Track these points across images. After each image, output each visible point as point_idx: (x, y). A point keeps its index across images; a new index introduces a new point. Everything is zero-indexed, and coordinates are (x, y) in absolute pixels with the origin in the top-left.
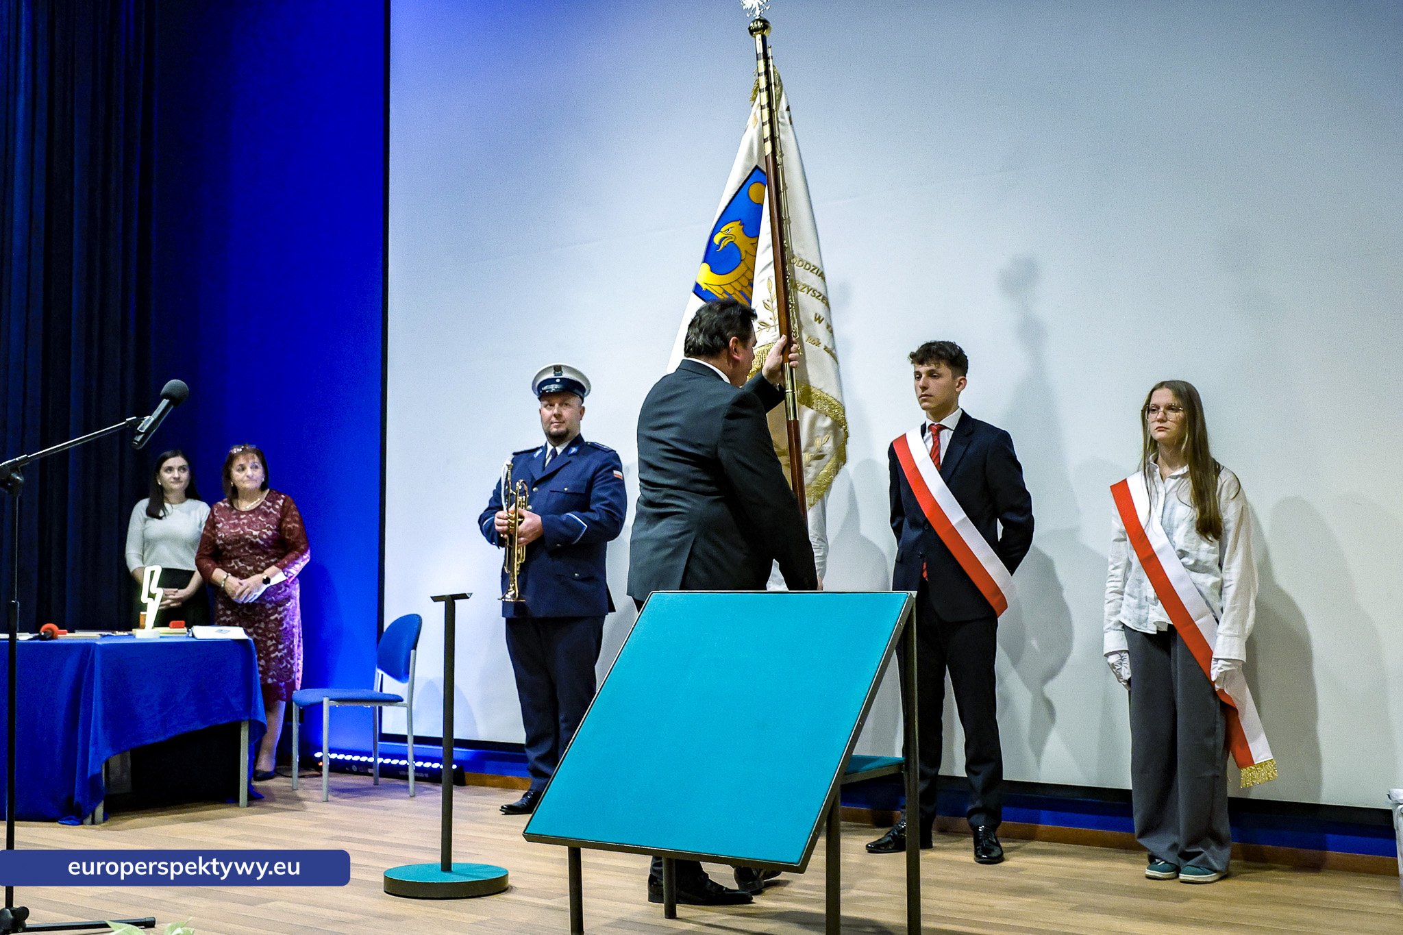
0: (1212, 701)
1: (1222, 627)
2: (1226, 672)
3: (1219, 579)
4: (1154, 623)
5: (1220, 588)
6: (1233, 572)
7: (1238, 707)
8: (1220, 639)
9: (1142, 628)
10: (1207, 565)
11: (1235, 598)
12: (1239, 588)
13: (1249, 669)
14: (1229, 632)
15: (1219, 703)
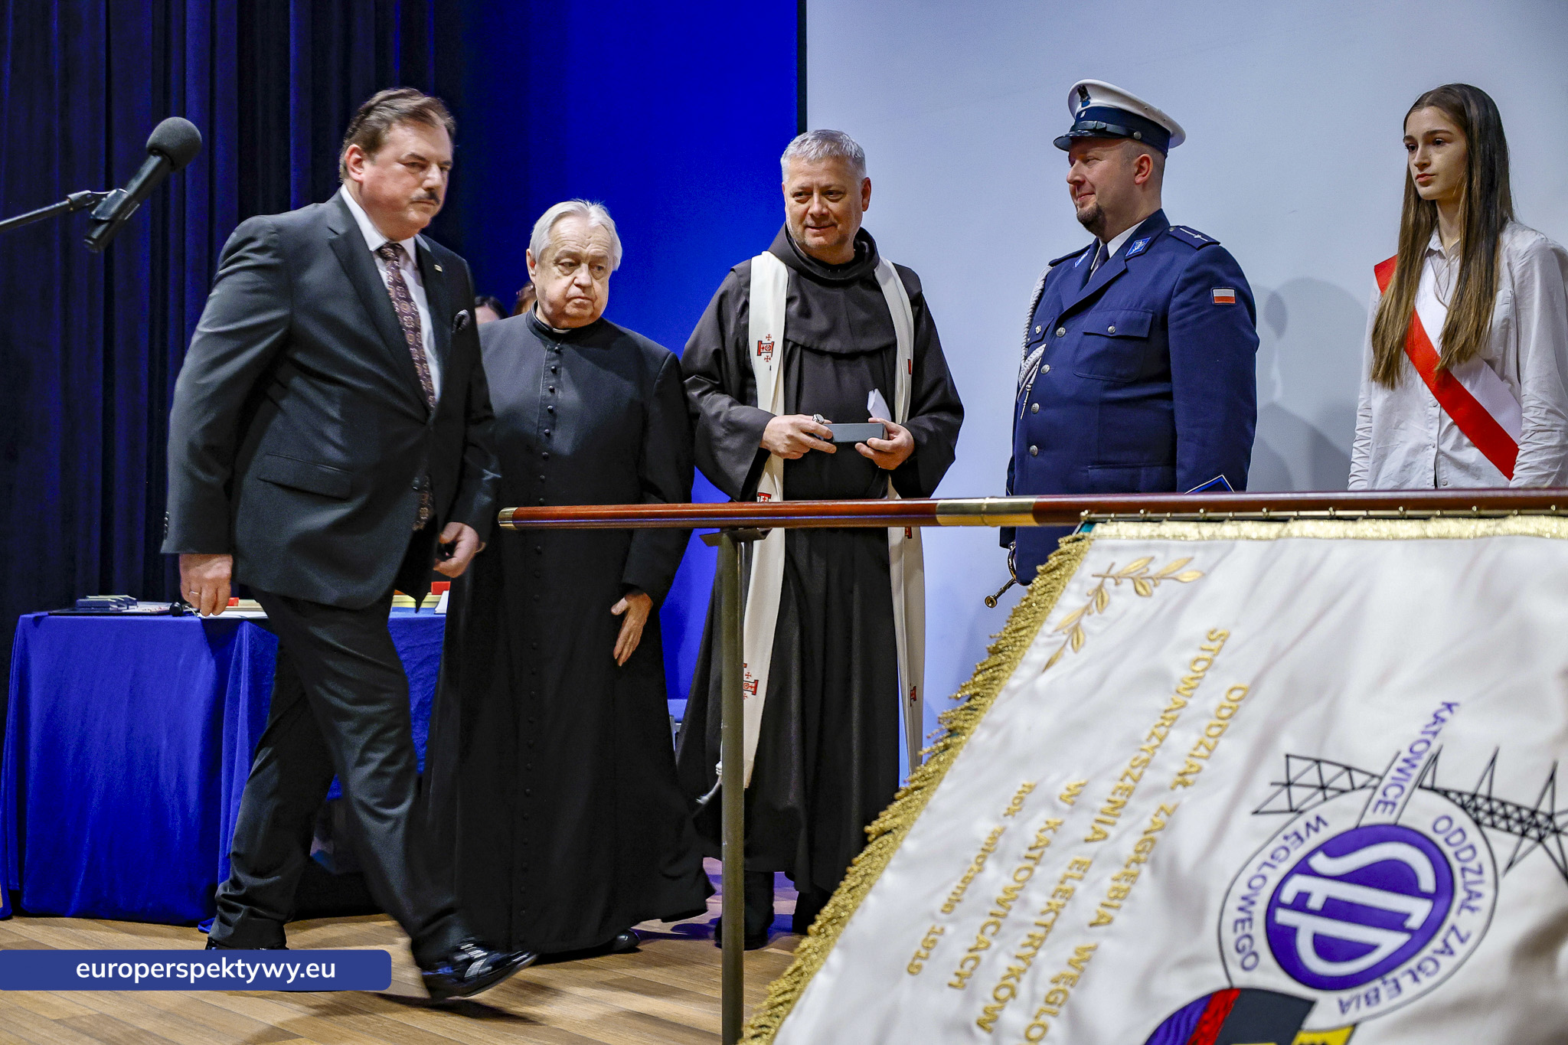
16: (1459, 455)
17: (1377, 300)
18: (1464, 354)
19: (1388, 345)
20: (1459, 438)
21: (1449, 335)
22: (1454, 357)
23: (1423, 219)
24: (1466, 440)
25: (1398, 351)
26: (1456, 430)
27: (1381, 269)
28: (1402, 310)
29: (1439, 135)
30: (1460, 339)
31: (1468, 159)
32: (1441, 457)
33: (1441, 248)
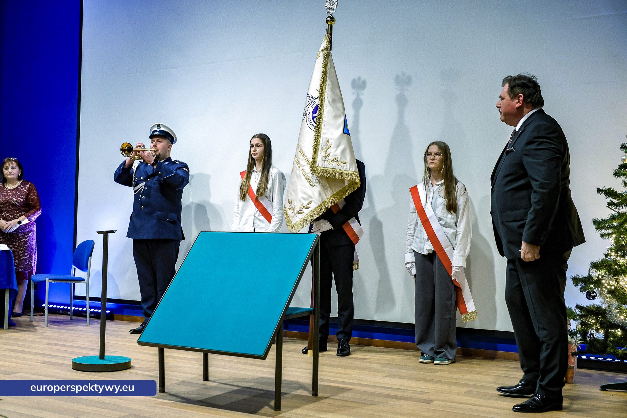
0: (450, 284)
1: (455, 252)
2: (456, 272)
3: (455, 231)
4: (427, 250)
5: (456, 235)
6: (461, 228)
7: (461, 287)
8: (455, 257)
9: (422, 252)
10: (450, 224)
11: (462, 239)
12: (463, 234)
13: (467, 270)
14: (458, 254)
15: (453, 286)
16: (259, 218)
17: (241, 181)
18: (262, 195)
19: (244, 191)
20: (259, 213)
21: (258, 190)
22: (259, 195)
23: (252, 163)
24: (261, 214)
25: (246, 193)
26: (258, 211)
27: (242, 174)
28: (247, 184)
29: (259, 145)
30: (261, 191)
31: (265, 151)
32: (255, 218)
33: (256, 170)
